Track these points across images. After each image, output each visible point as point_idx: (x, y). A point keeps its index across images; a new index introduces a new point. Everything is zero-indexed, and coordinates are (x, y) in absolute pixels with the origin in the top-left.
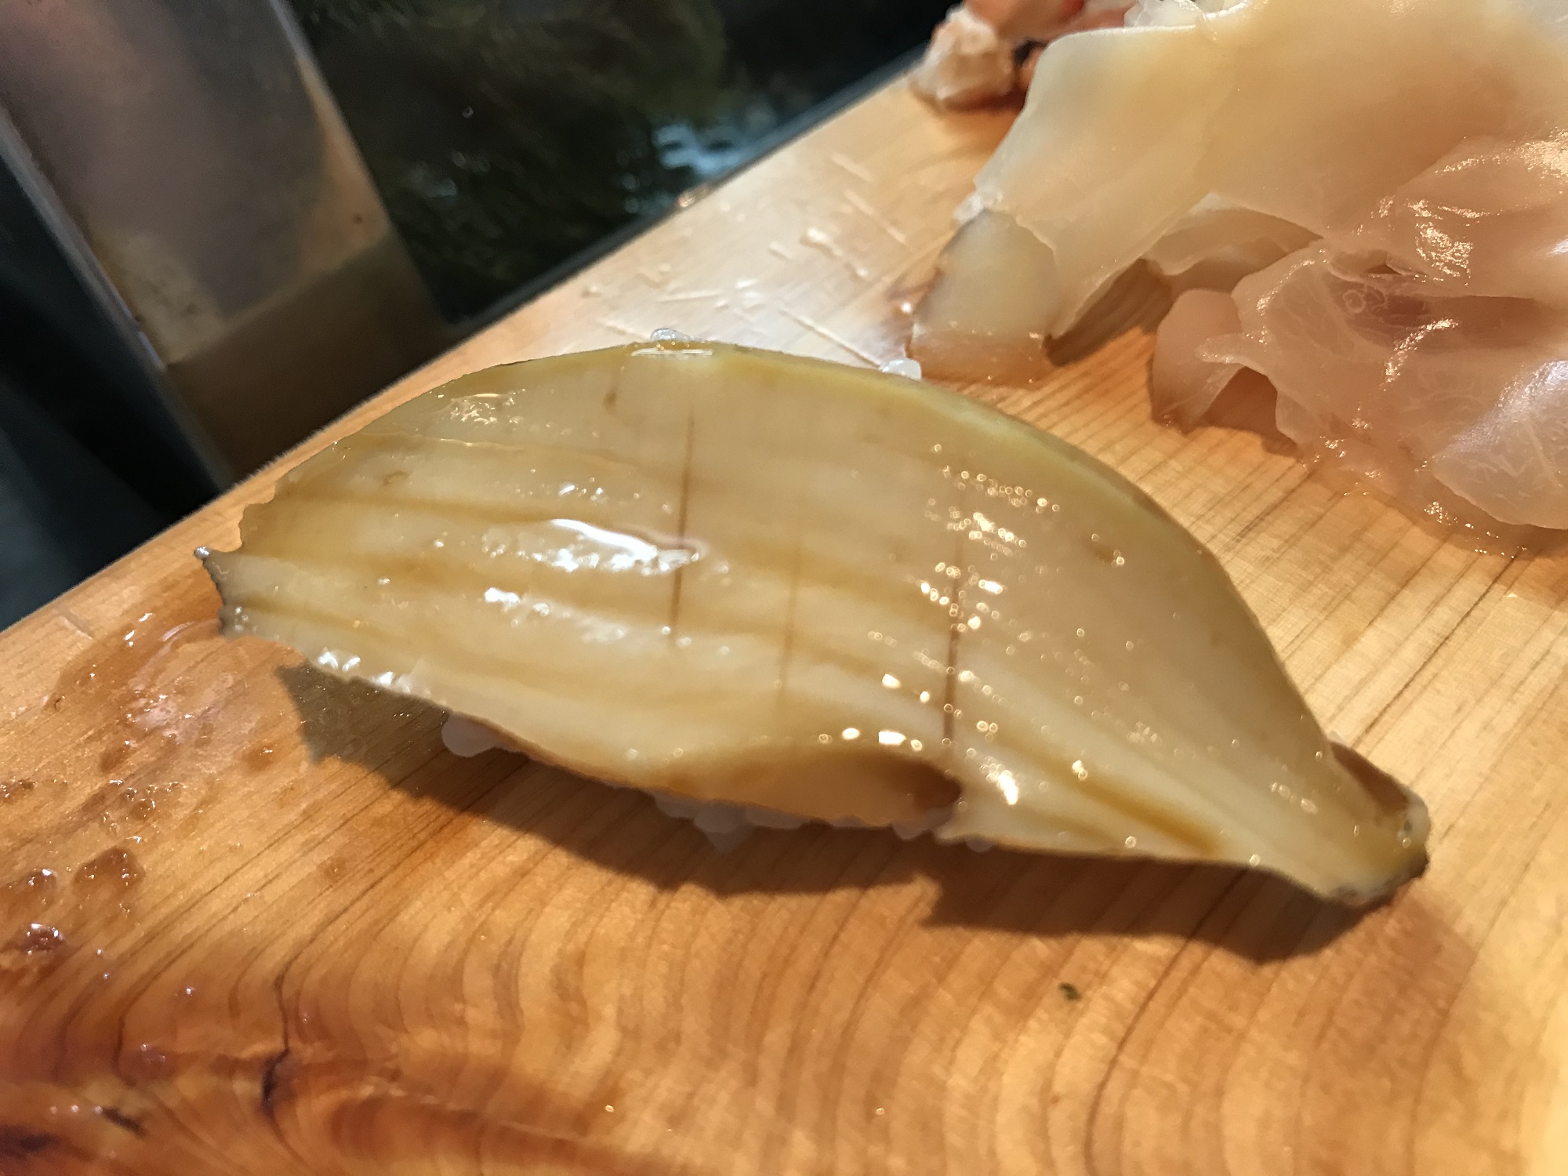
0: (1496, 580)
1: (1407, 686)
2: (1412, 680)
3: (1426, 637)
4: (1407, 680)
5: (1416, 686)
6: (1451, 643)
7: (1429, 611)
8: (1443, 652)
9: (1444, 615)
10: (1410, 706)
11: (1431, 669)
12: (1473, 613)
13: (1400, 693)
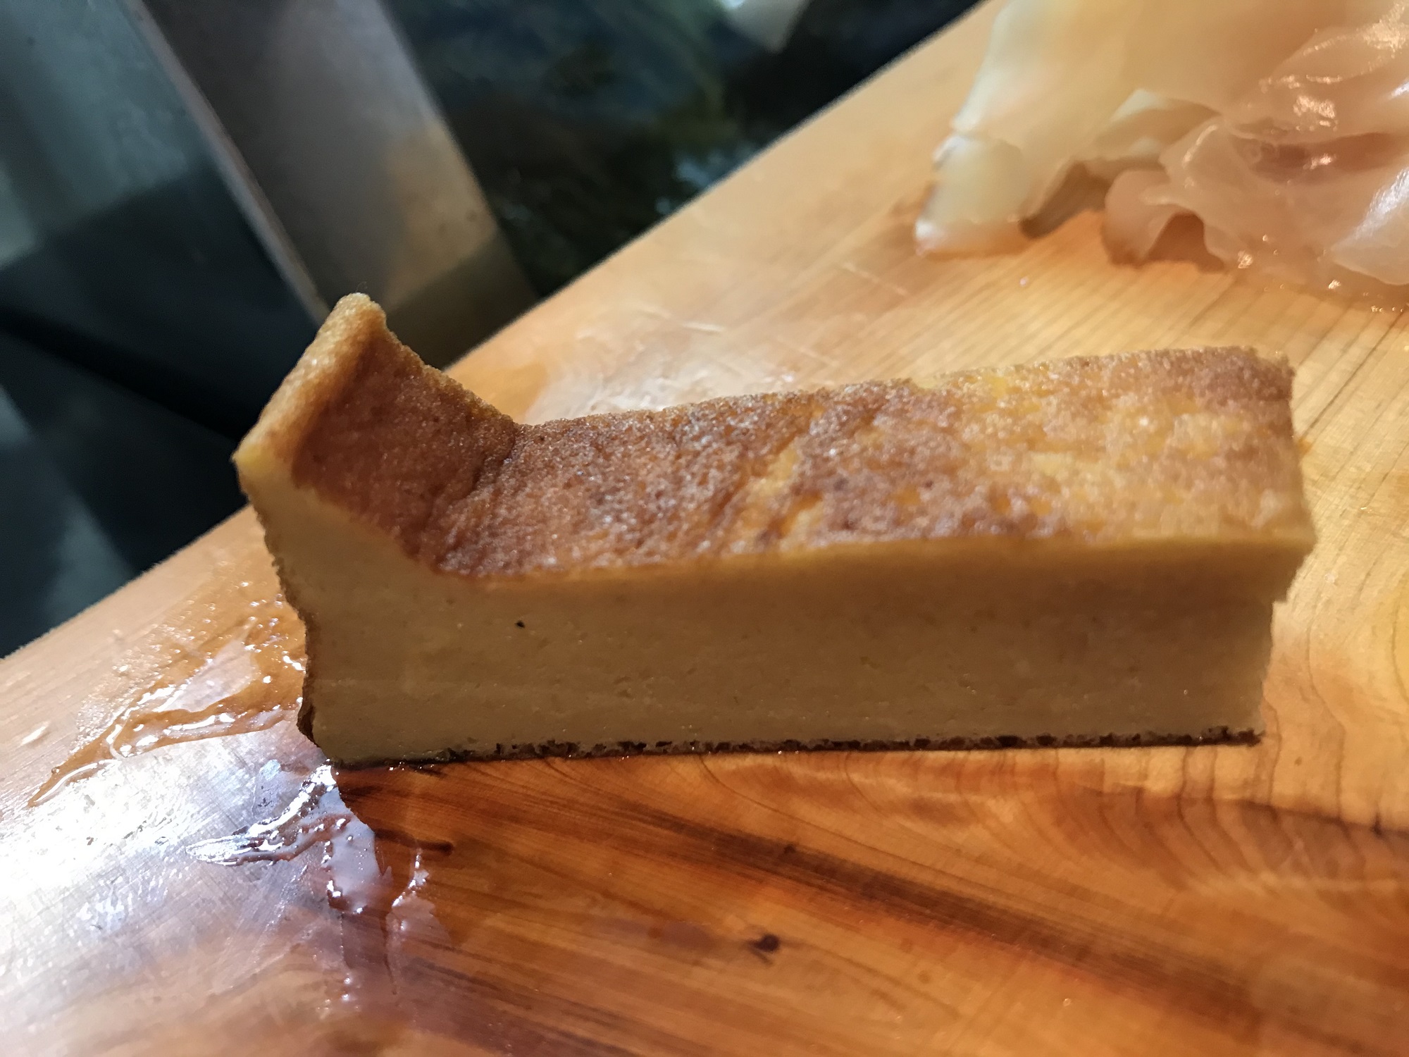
0: (1392, 326)
1: (1336, 397)
2: (1340, 392)
3: (1345, 365)
4: (1336, 393)
5: (1343, 396)
6: (1366, 367)
7: (1344, 351)
8: (1360, 373)
9: (1356, 352)
10: (1341, 408)
11: (1352, 385)
12: (1379, 348)
13: (1332, 402)
